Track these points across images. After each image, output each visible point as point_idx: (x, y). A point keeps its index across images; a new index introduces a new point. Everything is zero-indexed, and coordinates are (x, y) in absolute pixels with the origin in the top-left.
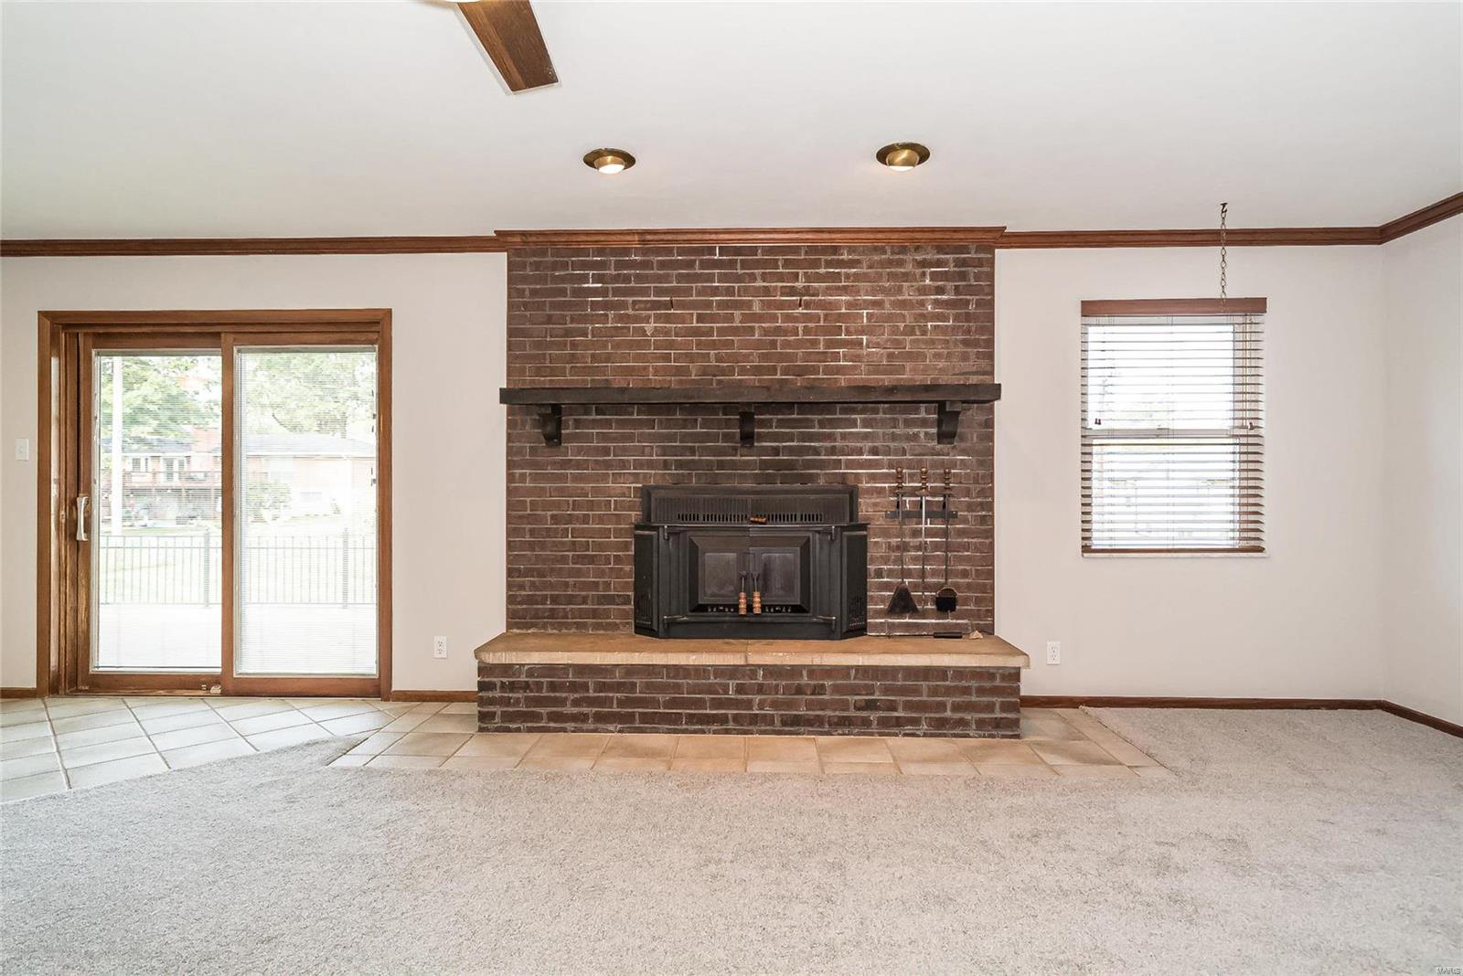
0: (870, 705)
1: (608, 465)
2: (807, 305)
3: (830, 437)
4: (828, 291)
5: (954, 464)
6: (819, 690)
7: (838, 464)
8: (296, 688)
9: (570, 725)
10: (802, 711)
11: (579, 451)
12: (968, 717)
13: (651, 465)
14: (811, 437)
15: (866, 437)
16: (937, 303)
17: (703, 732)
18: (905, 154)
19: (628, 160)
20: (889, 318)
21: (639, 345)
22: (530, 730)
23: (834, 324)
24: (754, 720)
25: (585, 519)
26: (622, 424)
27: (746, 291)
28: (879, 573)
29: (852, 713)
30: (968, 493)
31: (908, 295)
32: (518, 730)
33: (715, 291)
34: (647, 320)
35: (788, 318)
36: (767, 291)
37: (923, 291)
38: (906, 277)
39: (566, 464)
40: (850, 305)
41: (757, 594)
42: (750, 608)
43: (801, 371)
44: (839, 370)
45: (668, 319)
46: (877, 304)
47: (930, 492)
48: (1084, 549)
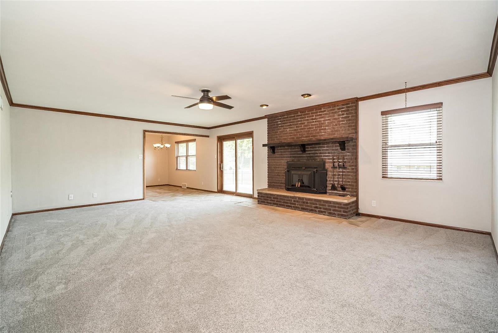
0: (316, 207)
1: (282, 157)
2: (315, 122)
3: (320, 150)
4: (320, 118)
5: (346, 155)
6: (307, 203)
7: (321, 156)
8: (243, 195)
9: (269, 204)
11: (277, 155)
12: (336, 213)
13: (288, 157)
14: (316, 150)
15: (327, 150)
16: (342, 118)
17: (288, 208)
19: (267, 106)
20: (332, 123)
21: (286, 133)
22: (264, 204)
23: (321, 125)
24: (297, 207)
25: (278, 168)
26: (284, 149)
27: (304, 120)
28: (330, 181)
29: (313, 209)
30: (349, 162)
31: (336, 117)
32: (262, 204)
33: (299, 121)
34: (287, 129)
35: (312, 125)
36: (308, 120)
37: (339, 115)
38: (335, 112)
39: (275, 157)
40: (324, 121)
41: (299, 183)
42: (298, 186)
43: (314, 136)
44: (322, 135)
45: (291, 128)
46: (329, 120)
47: (340, 162)
48: (383, 177)
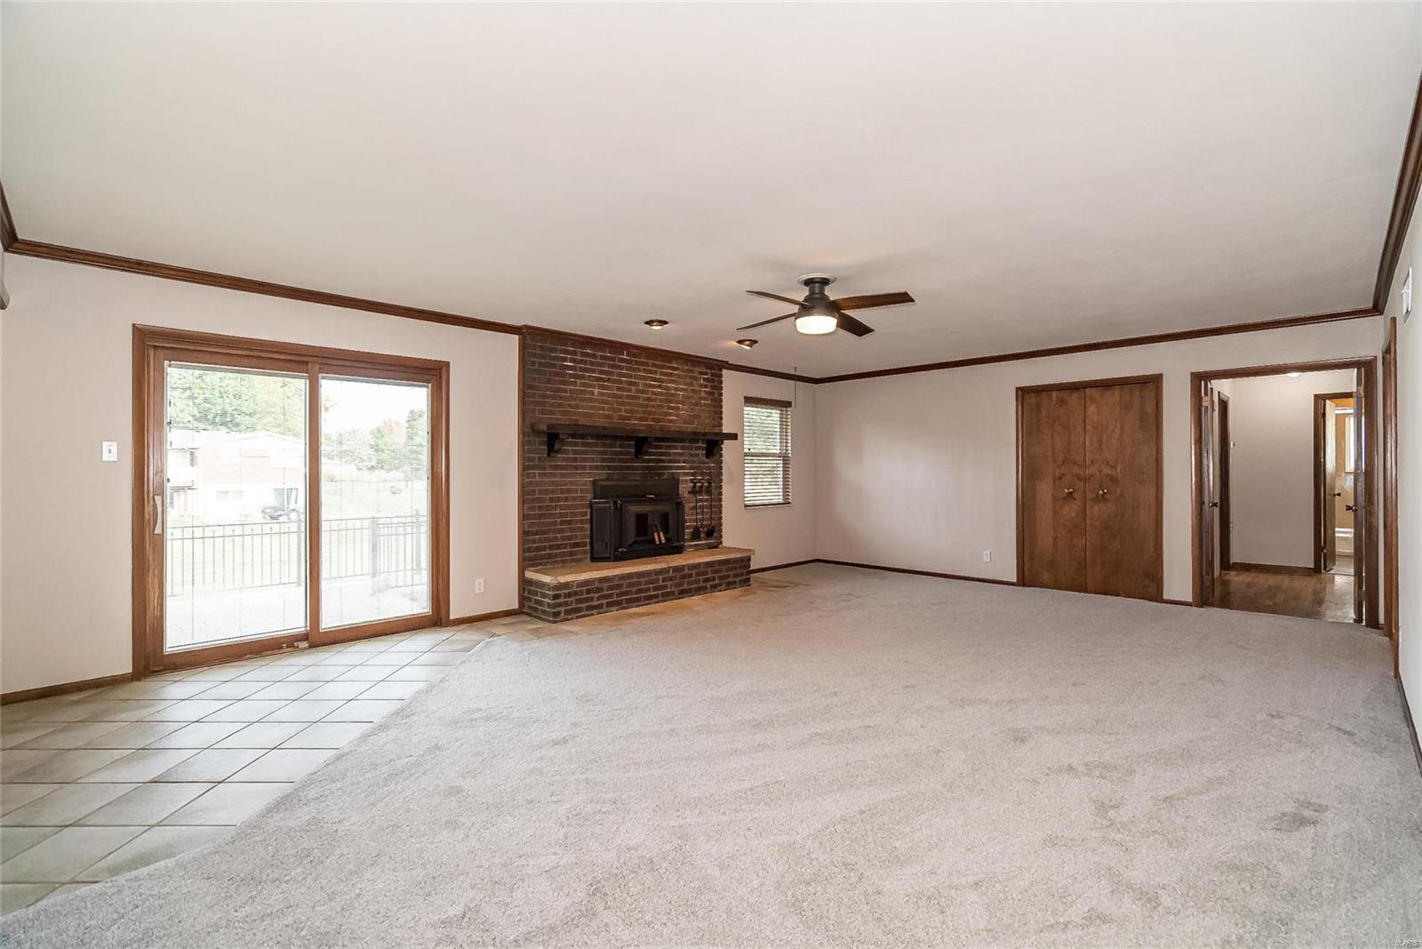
1: (577, 468)
2: (660, 387)
3: (669, 454)
4: (668, 381)
5: (711, 468)
6: (691, 575)
7: (671, 468)
10: (685, 587)
11: (564, 459)
12: (735, 580)
13: (597, 468)
14: (661, 454)
15: (681, 454)
16: (705, 392)
18: (748, 342)
20: (688, 397)
21: (591, 400)
23: (670, 397)
24: (669, 594)
25: (566, 499)
26: (585, 445)
27: (637, 377)
28: (686, 521)
30: (715, 482)
31: (695, 387)
32: (572, 619)
33: (624, 375)
34: (594, 387)
35: (654, 393)
36: (645, 378)
37: (700, 386)
38: (695, 379)
39: (557, 467)
40: (676, 389)
41: (661, 533)
43: (657, 421)
44: (672, 421)
45: (604, 387)
46: (685, 390)
48: (745, 505)
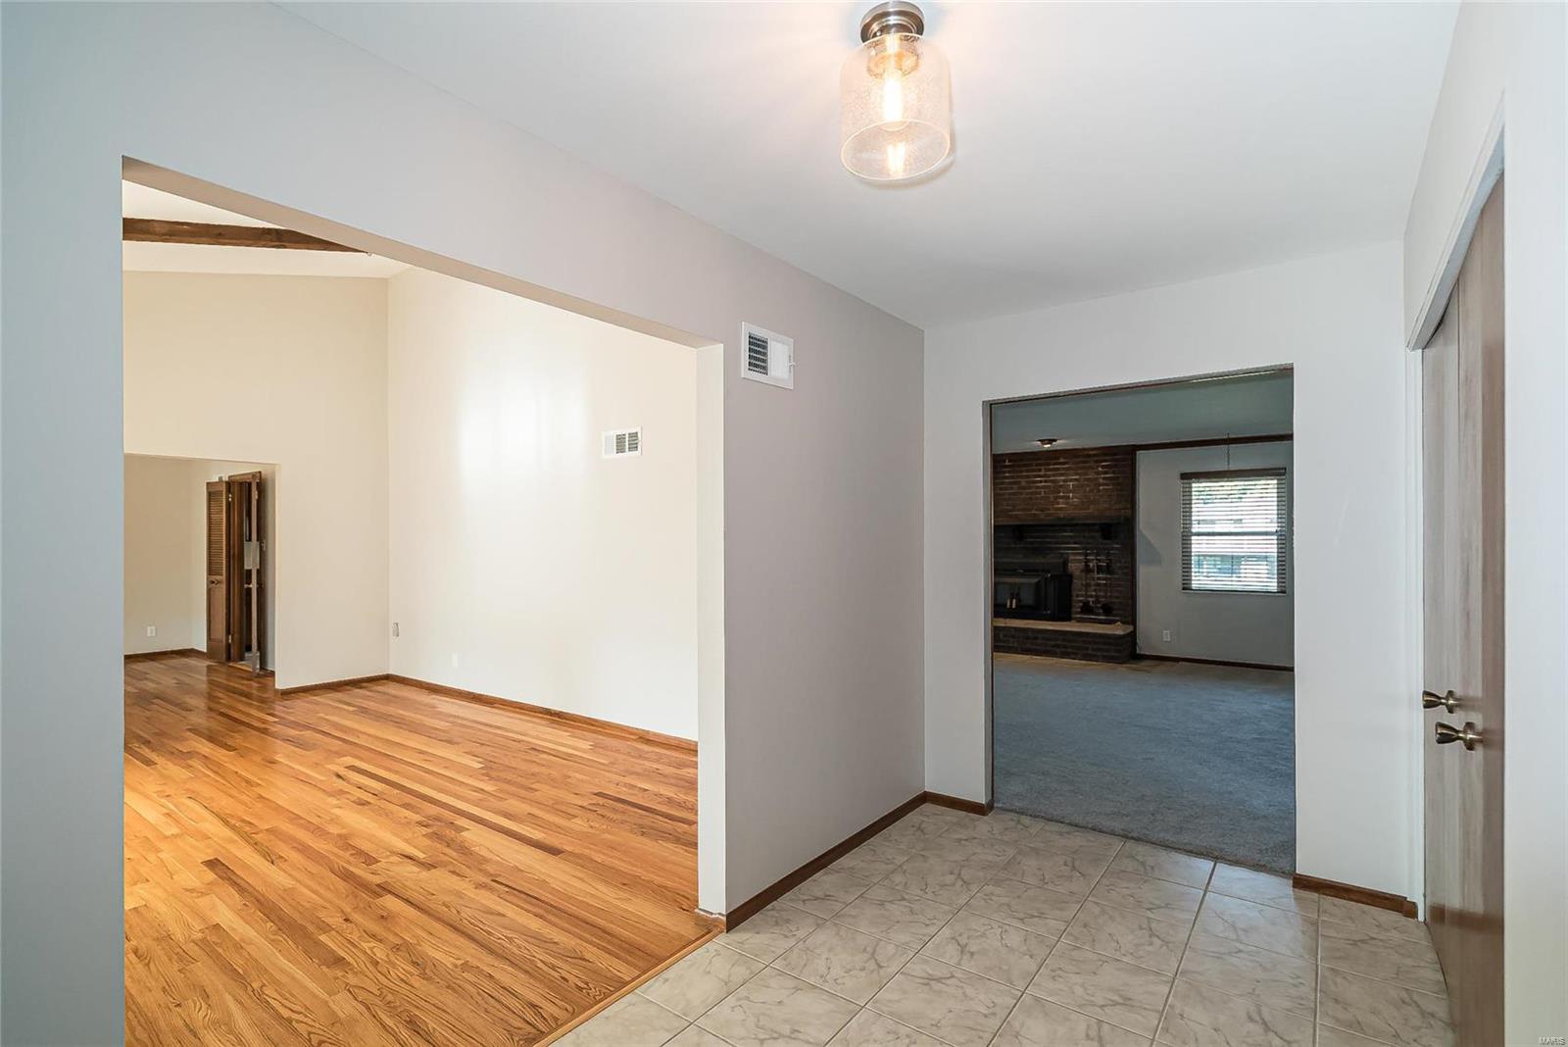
0: (1058, 646)
2: (1046, 482)
3: (1056, 537)
4: (1054, 475)
5: (1113, 549)
6: (1036, 638)
7: (1060, 548)
12: (1098, 654)
14: (1047, 537)
15: (1071, 537)
16: (1104, 478)
20: (1082, 486)
23: (1057, 489)
24: (1010, 648)
27: (1018, 477)
28: (1077, 596)
29: (1049, 648)
30: (1120, 562)
31: (1091, 476)
35: (1038, 487)
36: (1028, 477)
37: (1098, 473)
38: (1090, 468)
40: (1064, 481)
41: (1014, 601)
42: (1011, 605)
43: (1043, 511)
44: (1061, 509)
46: (1076, 480)
47: (1099, 560)
48: (1184, 589)
